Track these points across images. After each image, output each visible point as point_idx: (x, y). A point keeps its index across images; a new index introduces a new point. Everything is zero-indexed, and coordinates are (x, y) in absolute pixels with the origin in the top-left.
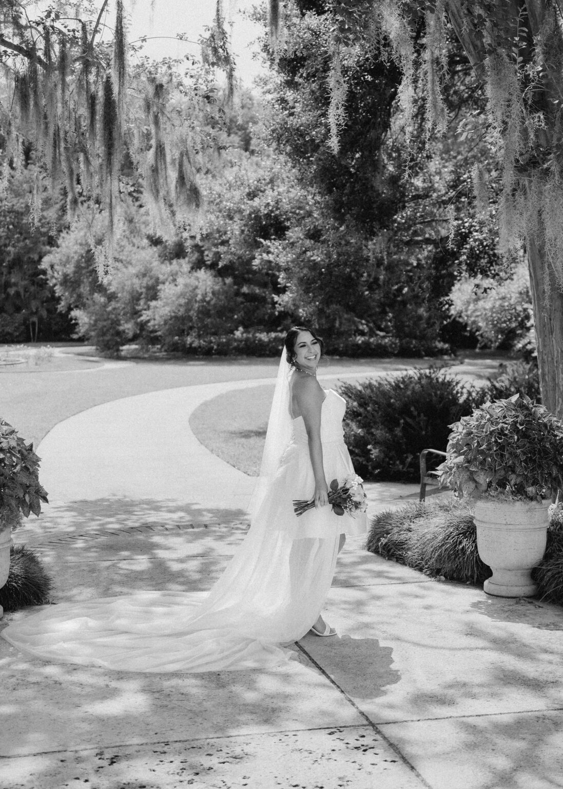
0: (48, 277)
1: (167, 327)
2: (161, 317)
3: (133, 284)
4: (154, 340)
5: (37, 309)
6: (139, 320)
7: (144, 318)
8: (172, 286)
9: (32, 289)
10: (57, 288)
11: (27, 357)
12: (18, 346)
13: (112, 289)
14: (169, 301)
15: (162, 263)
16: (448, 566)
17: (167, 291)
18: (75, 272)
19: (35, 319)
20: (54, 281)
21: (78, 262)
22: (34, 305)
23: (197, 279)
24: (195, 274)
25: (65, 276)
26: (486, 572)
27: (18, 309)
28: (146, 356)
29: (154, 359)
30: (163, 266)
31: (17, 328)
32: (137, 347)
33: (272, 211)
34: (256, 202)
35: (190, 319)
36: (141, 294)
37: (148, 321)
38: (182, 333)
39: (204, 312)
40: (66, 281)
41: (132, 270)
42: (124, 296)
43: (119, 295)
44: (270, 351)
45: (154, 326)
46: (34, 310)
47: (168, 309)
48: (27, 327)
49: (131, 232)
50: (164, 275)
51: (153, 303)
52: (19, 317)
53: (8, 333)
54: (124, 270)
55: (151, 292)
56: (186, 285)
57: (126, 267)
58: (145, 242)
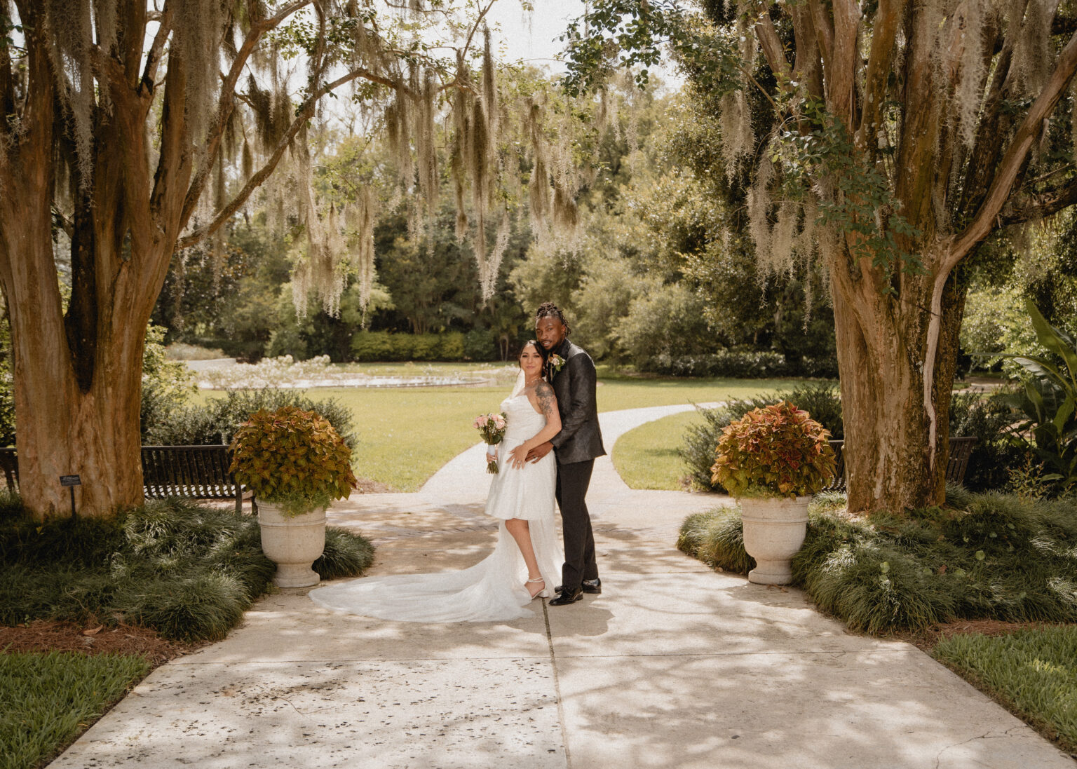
0: (516, 291)
1: (637, 346)
2: (631, 334)
3: (602, 300)
4: (625, 360)
5: (508, 326)
6: (608, 337)
7: (613, 335)
8: (644, 301)
9: (502, 304)
10: (525, 303)
11: (488, 376)
12: (482, 365)
13: (580, 305)
14: (640, 317)
15: (635, 276)
16: (724, 559)
17: (639, 307)
18: (543, 287)
19: (505, 337)
20: (522, 296)
21: (547, 275)
22: (505, 322)
23: (671, 294)
24: (669, 289)
25: (534, 291)
26: (752, 563)
27: (488, 326)
28: (617, 376)
29: (625, 379)
30: (635, 280)
31: (486, 347)
32: (606, 366)
33: (697, 223)
34: (682, 212)
35: (661, 336)
36: (611, 310)
37: (618, 338)
38: (653, 352)
39: (678, 330)
40: (534, 297)
41: (602, 284)
42: (594, 312)
43: (589, 311)
44: (751, 371)
45: (623, 344)
46: (505, 327)
47: (638, 326)
48: (497, 345)
49: (603, 244)
50: (635, 289)
51: (623, 320)
52: (490, 334)
53: (477, 351)
54: (594, 284)
55: (622, 308)
56: (660, 301)
57: (596, 281)
58: (617, 253)
